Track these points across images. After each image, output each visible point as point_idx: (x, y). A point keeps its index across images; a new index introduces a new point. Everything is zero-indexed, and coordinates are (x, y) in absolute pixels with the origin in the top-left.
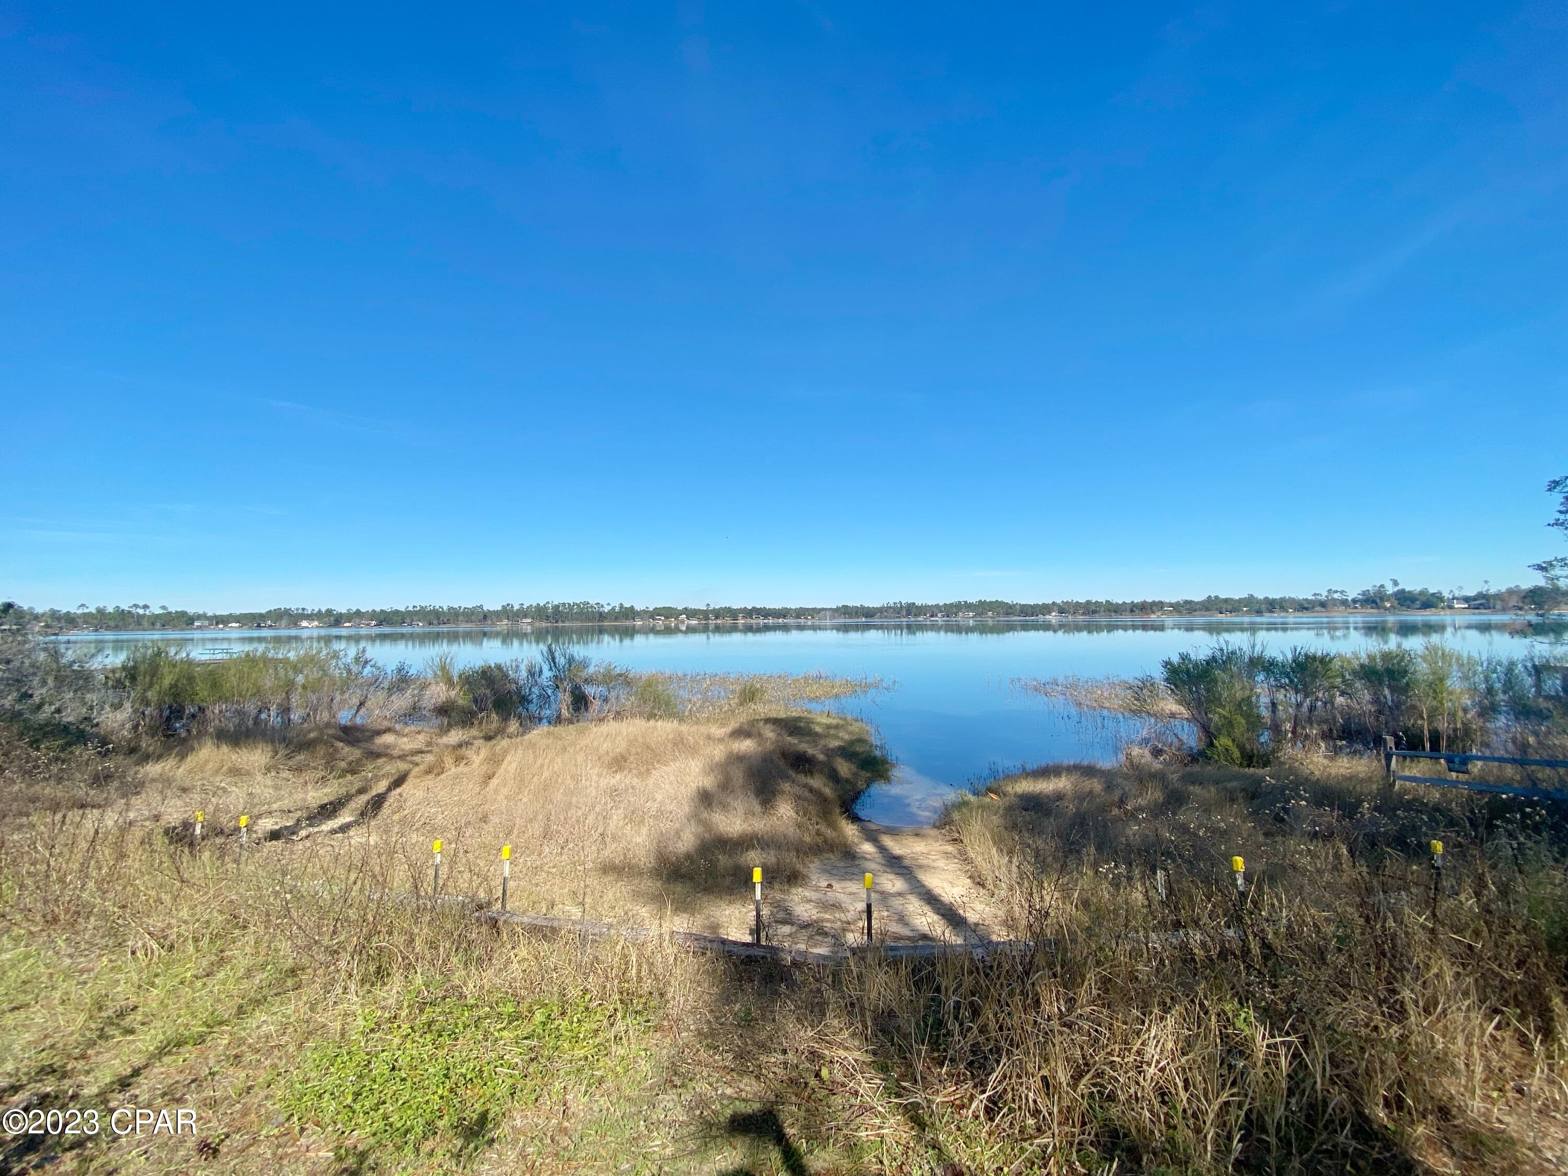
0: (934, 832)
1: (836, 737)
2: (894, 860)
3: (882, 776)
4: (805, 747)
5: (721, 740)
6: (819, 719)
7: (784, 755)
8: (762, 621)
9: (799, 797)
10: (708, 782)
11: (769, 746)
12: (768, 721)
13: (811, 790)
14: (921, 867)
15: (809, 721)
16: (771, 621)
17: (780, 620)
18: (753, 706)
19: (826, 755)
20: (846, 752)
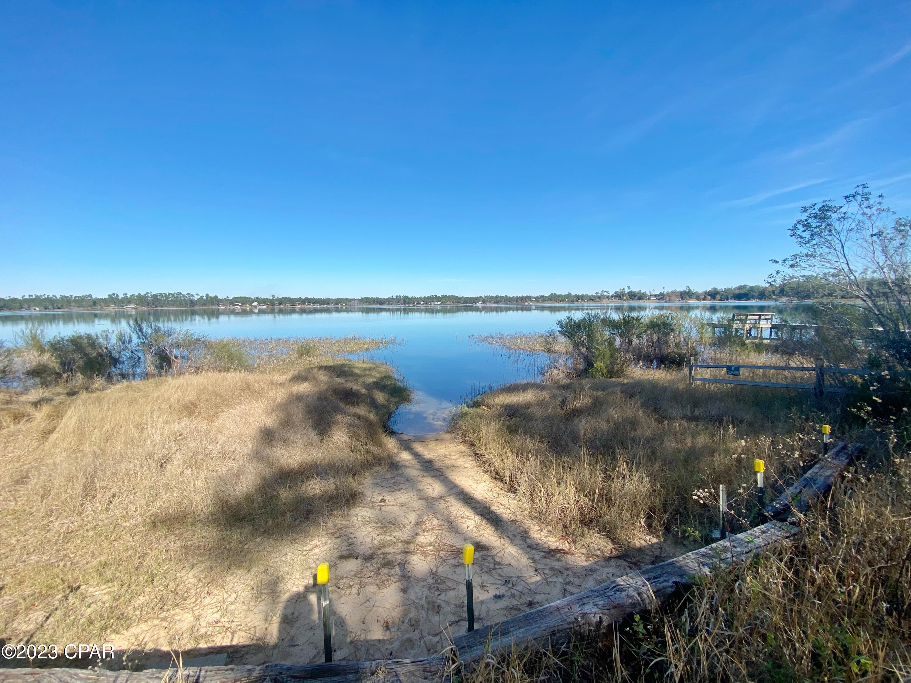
0: (448, 436)
1: (370, 376)
2: (427, 465)
3: (405, 400)
4: (350, 385)
5: (282, 384)
6: (357, 365)
7: (335, 392)
8: (312, 306)
9: (351, 425)
10: (270, 421)
11: (323, 387)
12: (320, 368)
13: (359, 417)
14: (448, 467)
15: (351, 367)
16: (318, 306)
17: (325, 306)
18: (308, 359)
19: (367, 389)
20: (380, 385)
